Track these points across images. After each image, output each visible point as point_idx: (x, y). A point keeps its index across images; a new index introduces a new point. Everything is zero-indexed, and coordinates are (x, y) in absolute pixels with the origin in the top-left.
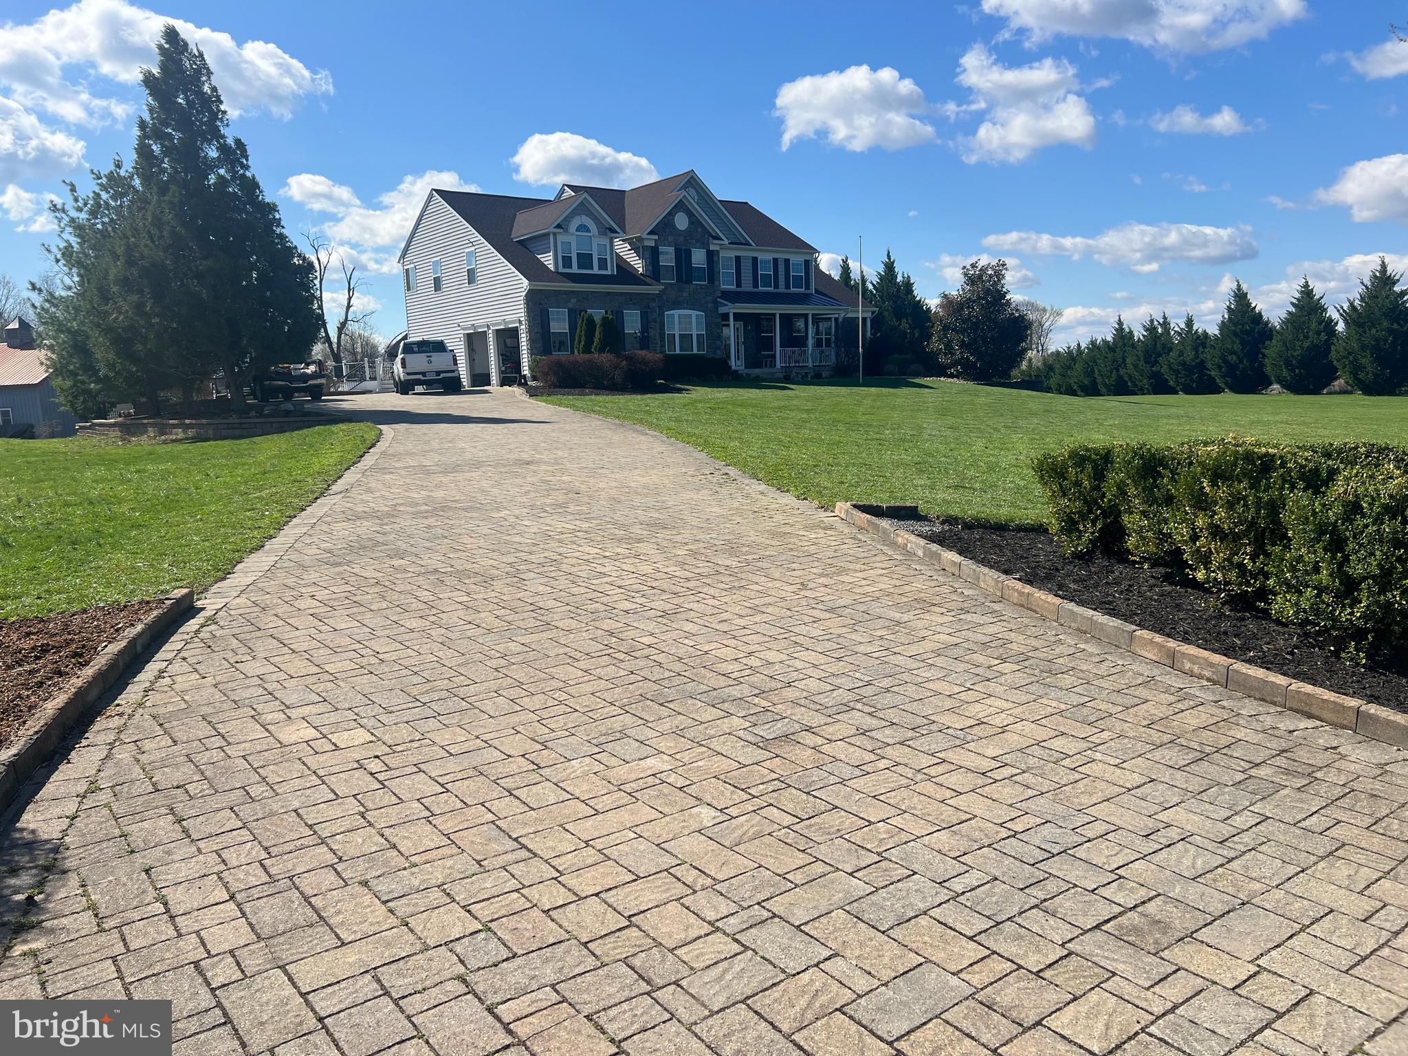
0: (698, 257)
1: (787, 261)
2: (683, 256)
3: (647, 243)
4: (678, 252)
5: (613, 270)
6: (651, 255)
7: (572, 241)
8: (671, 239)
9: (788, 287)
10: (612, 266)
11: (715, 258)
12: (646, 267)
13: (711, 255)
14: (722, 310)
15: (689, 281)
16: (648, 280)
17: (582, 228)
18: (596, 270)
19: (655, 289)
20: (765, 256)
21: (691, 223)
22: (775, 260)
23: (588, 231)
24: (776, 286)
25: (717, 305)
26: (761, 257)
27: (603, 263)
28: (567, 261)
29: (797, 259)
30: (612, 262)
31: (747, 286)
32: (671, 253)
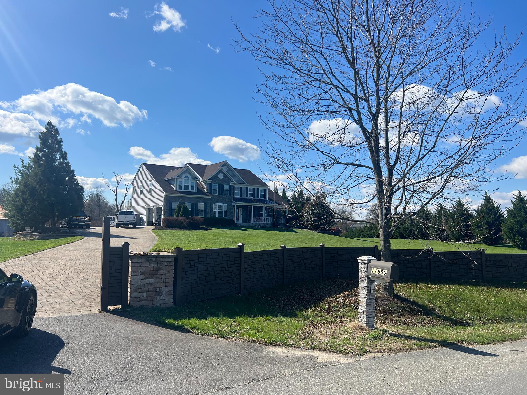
0: (226, 187)
1: (258, 189)
2: (221, 187)
3: (208, 182)
4: (219, 185)
5: (196, 190)
6: (210, 186)
8: (217, 181)
9: (258, 197)
10: (196, 189)
11: (232, 188)
12: (208, 189)
13: (230, 186)
14: (233, 204)
15: (222, 194)
16: (208, 194)
17: (186, 177)
18: (190, 190)
19: (210, 197)
20: (251, 187)
21: (224, 177)
22: (254, 189)
23: (189, 178)
24: (254, 197)
25: (232, 202)
26: (249, 187)
27: (193, 188)
28: (180, 187)
29: (262, 188)
31: (244, 196)
32: (217, 186)
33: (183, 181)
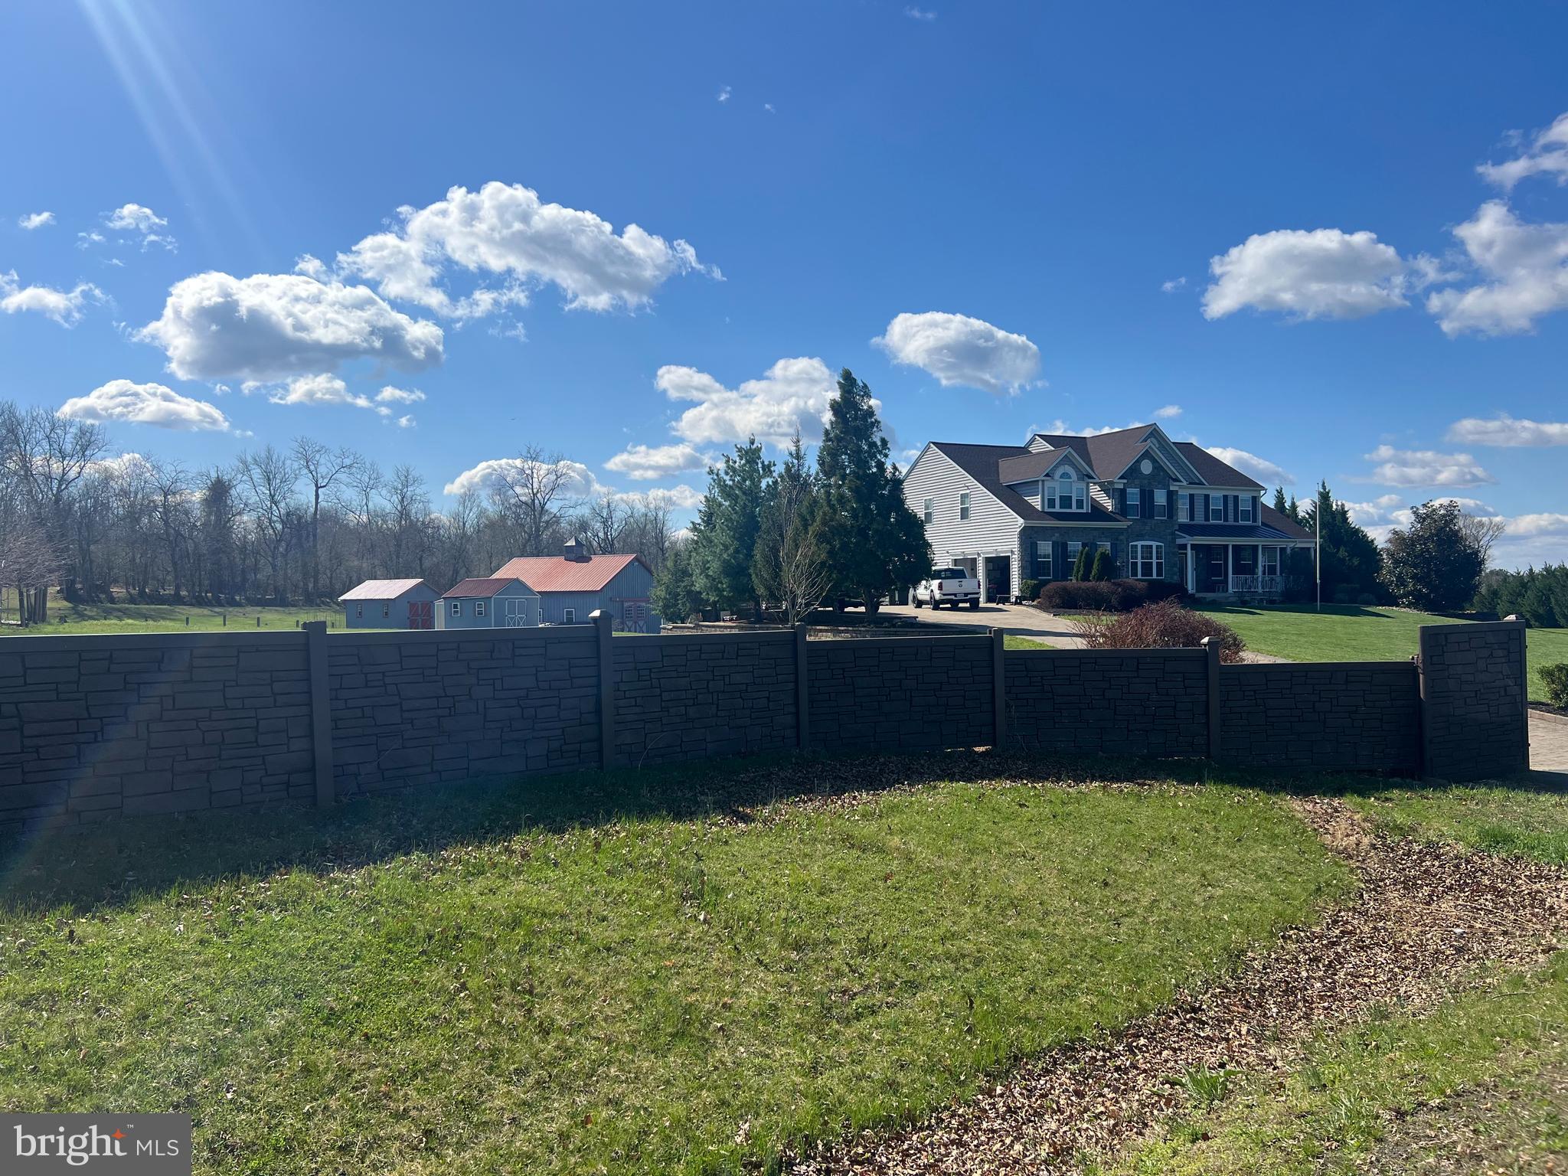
0: (1160, 498)
1: (1236, 498)
2: (1147, 496)
3: (1116, 486)
4: (1143, 492)
5: (1088, 509)
6: (1120, 496)
7: (1057, 488)
8: (1137, 482)
9: (1236, 520)
10: (1087, 506)
11: (1174, 497)
12: (1115, 506)
13: (1171, 495)
14: (1179, 541)
15: (1152, 516)
16: (1118, 517)
17: (1065, 475)
18: (1074, 509)
19: (1123, 525)
20: (1216, 494)
21: (1154, 468)
22: (1225, 497)
23: (1070, 478)
24: (1226, 520)
25: (1174, 536)
26: (1213, 494)
27: (1080, 504)
28: (1052, 503)
29: (1245, 496)
30: (1087, 502)
31: (1199, 519)
32: (1136, 494)
33: (1057, 485)
